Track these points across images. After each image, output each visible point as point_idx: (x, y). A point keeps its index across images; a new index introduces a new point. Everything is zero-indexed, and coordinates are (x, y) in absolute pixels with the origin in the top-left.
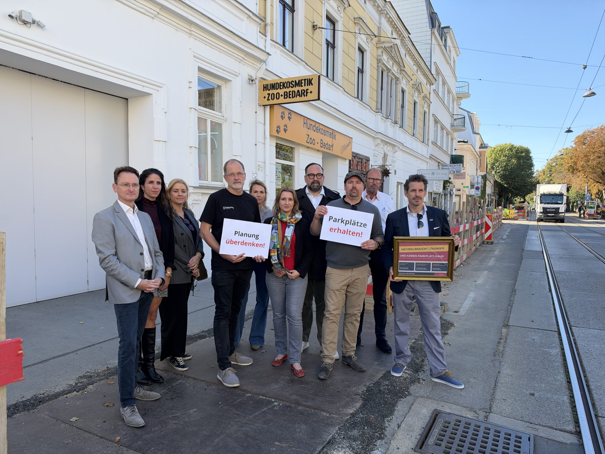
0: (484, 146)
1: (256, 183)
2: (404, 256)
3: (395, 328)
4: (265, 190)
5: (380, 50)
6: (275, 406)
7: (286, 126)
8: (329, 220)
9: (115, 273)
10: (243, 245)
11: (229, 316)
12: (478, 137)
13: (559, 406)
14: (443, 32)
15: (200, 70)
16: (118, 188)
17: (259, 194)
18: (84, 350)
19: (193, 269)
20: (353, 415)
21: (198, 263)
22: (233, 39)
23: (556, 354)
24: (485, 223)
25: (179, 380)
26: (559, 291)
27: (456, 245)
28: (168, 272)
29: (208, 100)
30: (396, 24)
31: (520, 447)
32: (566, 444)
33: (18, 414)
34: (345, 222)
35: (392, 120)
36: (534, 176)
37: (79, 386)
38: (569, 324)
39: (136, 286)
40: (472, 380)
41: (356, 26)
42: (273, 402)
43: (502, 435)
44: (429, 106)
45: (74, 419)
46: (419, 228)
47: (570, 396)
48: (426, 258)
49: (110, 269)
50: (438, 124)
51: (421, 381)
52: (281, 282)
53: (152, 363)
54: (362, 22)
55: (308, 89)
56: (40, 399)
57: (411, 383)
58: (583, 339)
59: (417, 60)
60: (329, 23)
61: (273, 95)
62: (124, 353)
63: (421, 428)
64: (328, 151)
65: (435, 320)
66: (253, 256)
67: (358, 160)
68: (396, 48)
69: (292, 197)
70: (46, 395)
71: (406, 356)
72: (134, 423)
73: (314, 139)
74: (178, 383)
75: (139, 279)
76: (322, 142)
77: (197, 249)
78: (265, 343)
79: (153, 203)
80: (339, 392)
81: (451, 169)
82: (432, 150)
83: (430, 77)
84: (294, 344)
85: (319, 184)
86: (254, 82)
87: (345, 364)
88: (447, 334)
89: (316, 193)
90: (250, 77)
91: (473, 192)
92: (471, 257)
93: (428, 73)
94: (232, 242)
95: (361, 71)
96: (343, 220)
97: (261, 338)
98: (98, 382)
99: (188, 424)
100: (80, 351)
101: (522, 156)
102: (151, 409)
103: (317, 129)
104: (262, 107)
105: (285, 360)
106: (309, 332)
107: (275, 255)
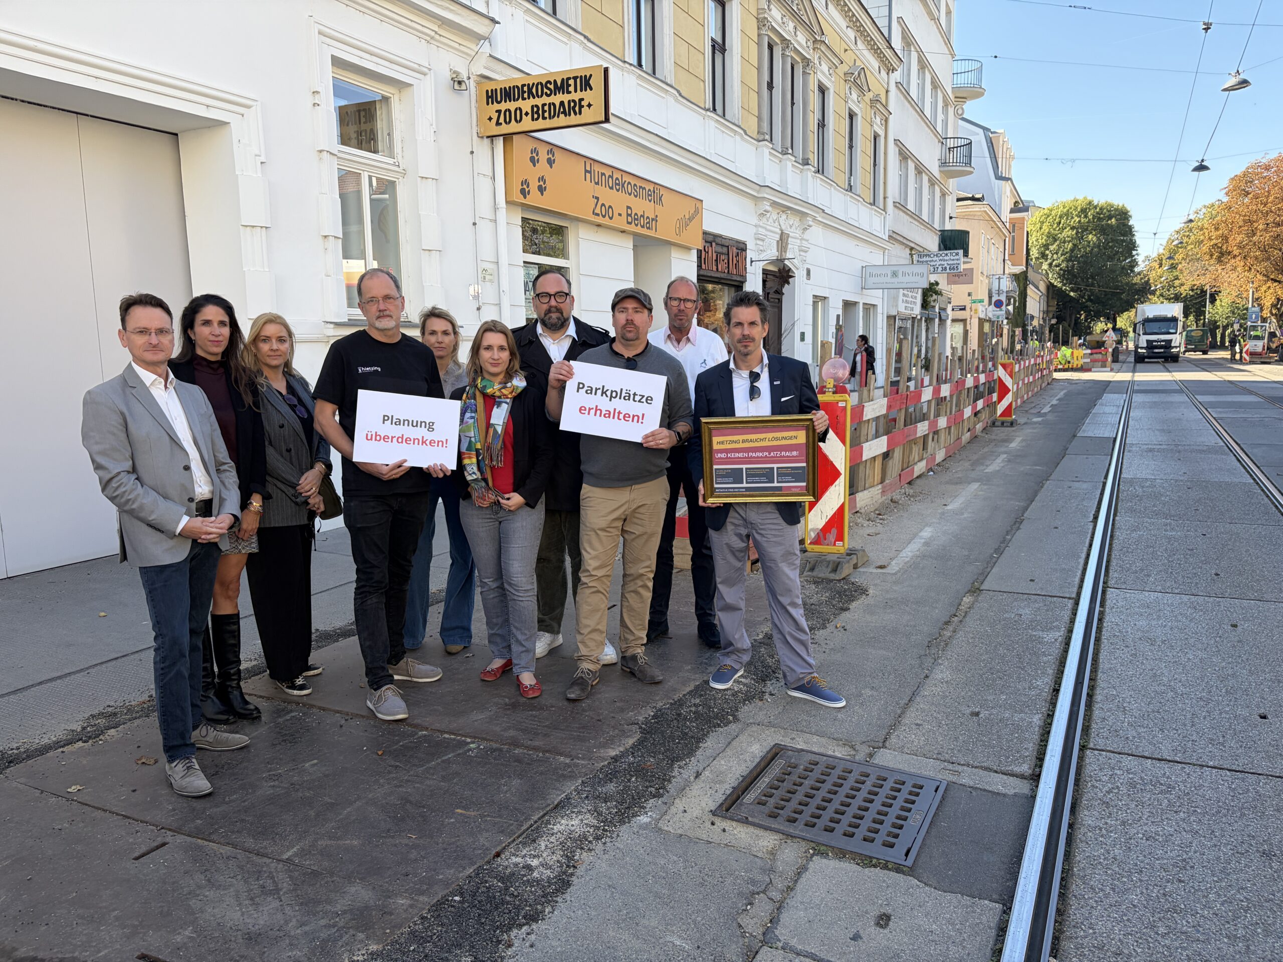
0: (1021, 205)
1: (434, 314)
2: (723, 455)
4: (454, 329)
6: (470, 750)
7: (542, 179)
8: (578, 391)
9: (134, 506)
10: (402, 442)
11: (385, 587)
12: (1007, 186)
13: (1017, 732)
15: (337, 62)
16: (128, 339)
17: (441, 338)
18: (104, 666)
19: (309, 497)
20: (616, 760)
21: (319, 483)
23: (1053, 640)
24: (997, 382)
25: (291, 711)
26: (1114, 520)
28: (254, 504)
29: (363, 127)
31: (913, 802)
34: (609, 393)
35: (796, 157)
36: (1136, 270)
37: (89, 732)
38: (1105, 583)
39: (178, 530)
40: (868, 692)
42: (469, 743)
43: (889, 784)
44: (886, 120)
45: (73, 789)
46: (752, 400)
47: (1048, 715)
48: (764, 457)
49: (123, 500)
50: (909, 161)
51: (767, 696)
52: (488, 516)
53: (236, 683)
55: (582, 99)
56: (11, 756)
57: (745, 700)
58: (1121, 612)
59: (854, 15)
61: (508, 113)
62: (164, 659)
63: (738, 776)
64: (645, 231)
65: (790, 579)
66: (424, 465)
67: (719, 249)
69: (505, 344)
70: (22, 750)
71: (739, 651)
72: (189, 790)
73: (610, 207)
74: (288, 717)
75: (185, 516)
76: (629, 212)
77: (316, 455)
78: (475, 640)
79: (215, 366)
80: (599, 720)
81: (938, 263)
82: (895, 220)
83: (888, 53)
84: (520, 637)
85: (562, 313)
86: (463, 87)
87: (626, 670)
88: (847, 609)
89: (557, 335)
90: (455, 76)
91: (991, 312)
92: (957, 456)
93: (882, 45)
94: (378, 438)
95: (719, 48)
96: (605, 390)
97: (465, 632)
98: (129, 724)
99: (297, 787)
100: (96, 668)
101: (1111, 226)
102: (229, 764)
103: (616, 184)
104: (487, 142)
105: (507, 668)
106: (562, 614)
107: (471, 464)
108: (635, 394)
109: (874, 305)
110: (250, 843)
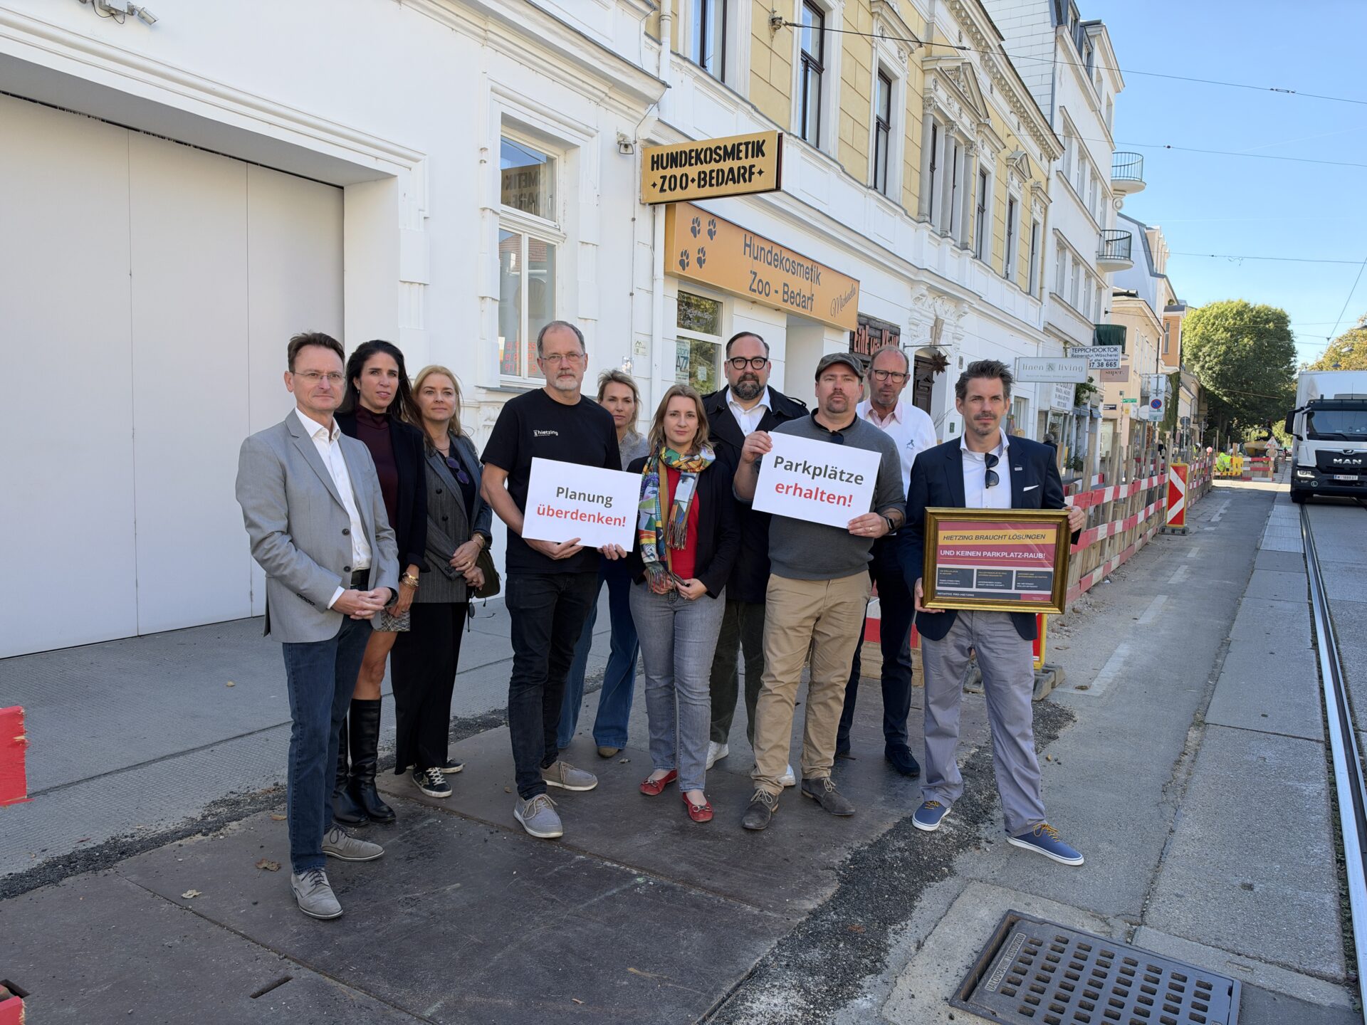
0: (1175, 304)
1: (614, 378)
2: (949, 553)
3: (926, 720)
4: (635, 396)
5: (930, 78)
6: (637, 885)
7: (702, 251)
8: (775, 466)
9: (285, 573)
10: (576, 518)
11: (544, 679)
12: (1162, 283)
13: (1310, 917)
14: (1085, 34)
15: (507, 120)
16: (295, 382)
17: (621, 405)
18: (229, 743)
19: (464, 571)
20: (815, 916)
21: (475, 557)
22: (582, 49)
23: (1316, 794)
24: (1168, 486)
25: (429, 816)
26: (1337, 648)
27: (1073, 531)
28: (410, 577)
29: (525, 191)
30: (969, 17)
31: (1205, 1009)
32: (1319, 1006)
33: (71, 878)
34: (811, 470)
35: (955, 241)
36: (1294, 377)
37: (210, 823)
38: (1354, 724)
39: (331, 604)
40: (1105, 846)
41: (875, 20)
42: (635, 876)
43: (1165, 979)
44: (1046, 209)
45: (189, 894)
46: (987, 488)
47: (1341, 895)
48: (1001, 558)
49: (275, 564)
50: (1067, 252)
51: (983, 844)
52: (663, 605)
53: (370, 778)
54: (889, 11)
55: (754, 166)
56: (124, 846)
57: (958, 847)
59: (1018, 101)
60: (810, 15)
61: (673, 179)
62: (301, 752)
63: (971, 952)
64: (800, 310)
65: (1021, 704)
66: (599, 546)
67: (873, 332)
68: (969, 73)
69: (693, 410)
70: (137, 838)
71: (948, 785)
72: (317, 910)
73: (767, 283)
74: (425, 824)
75: (340, 587)
76: (786, 290)
77: (475, 525)
78: (630, 743)
79: (379, 420)
80: (787, 860)
81: (1094, 358)
82: (1050, 312)
83: (1050, 140)
84: (690, 747)
85: (758, 381)
86: (630, 150)
87: (807, 796)
88: (1055, 738)
89: (750, 404)
90: (621, 139)
91: (1146, 412)
92: (1131, 563)
93: (1045, 132)
94: (551, 512)
95: (883, 125)
96: (807, 466)
97: (621, 731)
98: (252, 816)
99: (438, 917)
100: (220, 746)
101: (1268, 331)
102: (360, 879)
103: (775, 260)
104: (649, 208)
105: (670, 782)
106: (730, 722)
107: (649, 543)
108: (842, 473)
109: (1025, 399)
110: (385, 988)
